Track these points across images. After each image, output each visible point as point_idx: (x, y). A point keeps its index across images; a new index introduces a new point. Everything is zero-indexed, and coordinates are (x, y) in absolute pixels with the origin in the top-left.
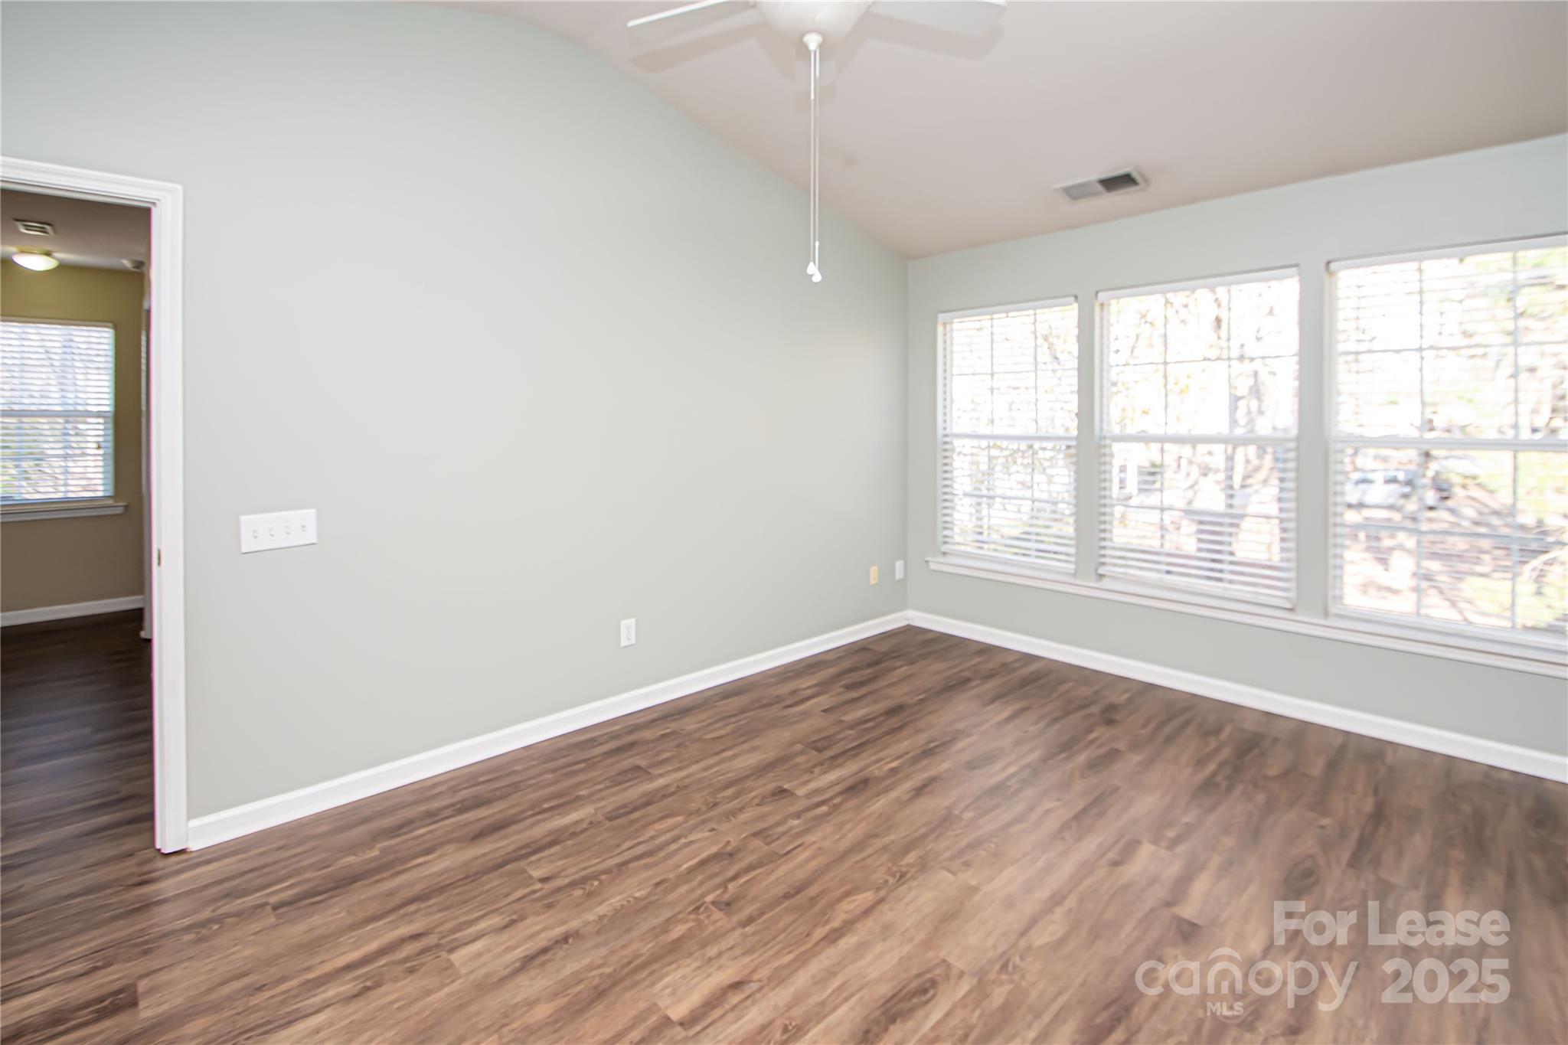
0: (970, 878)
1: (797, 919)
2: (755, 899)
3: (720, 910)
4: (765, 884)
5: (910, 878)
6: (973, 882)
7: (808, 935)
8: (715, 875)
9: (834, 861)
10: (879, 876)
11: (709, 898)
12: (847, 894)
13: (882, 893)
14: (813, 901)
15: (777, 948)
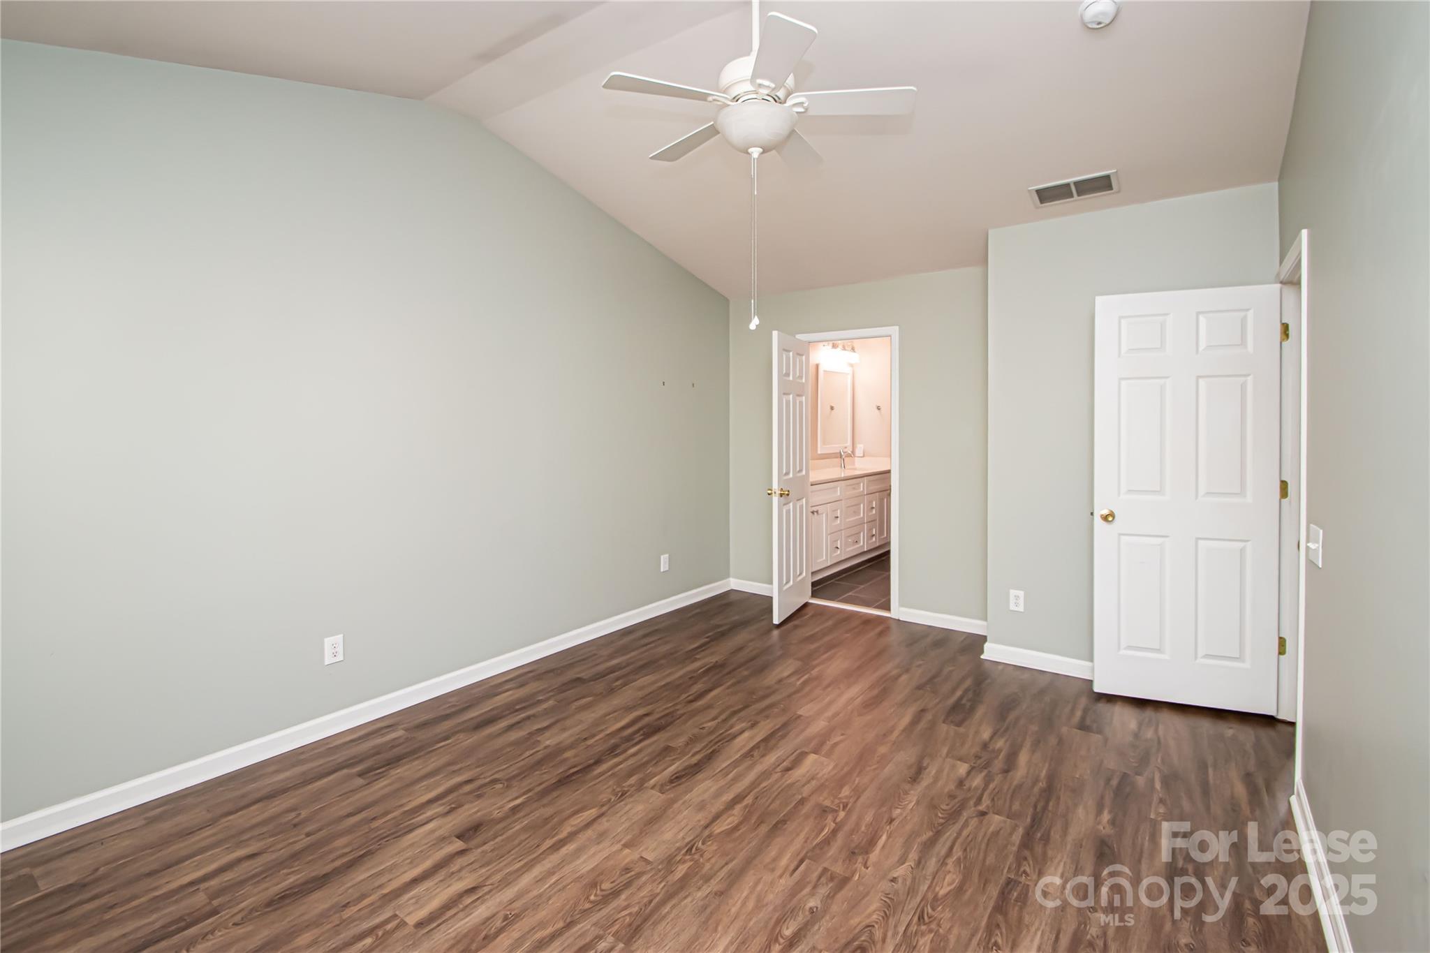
0: (630, 856)
1: (769, 806)
2: (807, 817)
3: (827, 807)
4: (807, 829)
5: (684, 848)
6: (627, 851)
7: (757, 798)
8: (852, 832)
9: (755, 858)
10: (711, 847)
11: (842, 814)
12: (736, 828)
13: (707, 833)
14: (760, 822)
15: (775, 788)
